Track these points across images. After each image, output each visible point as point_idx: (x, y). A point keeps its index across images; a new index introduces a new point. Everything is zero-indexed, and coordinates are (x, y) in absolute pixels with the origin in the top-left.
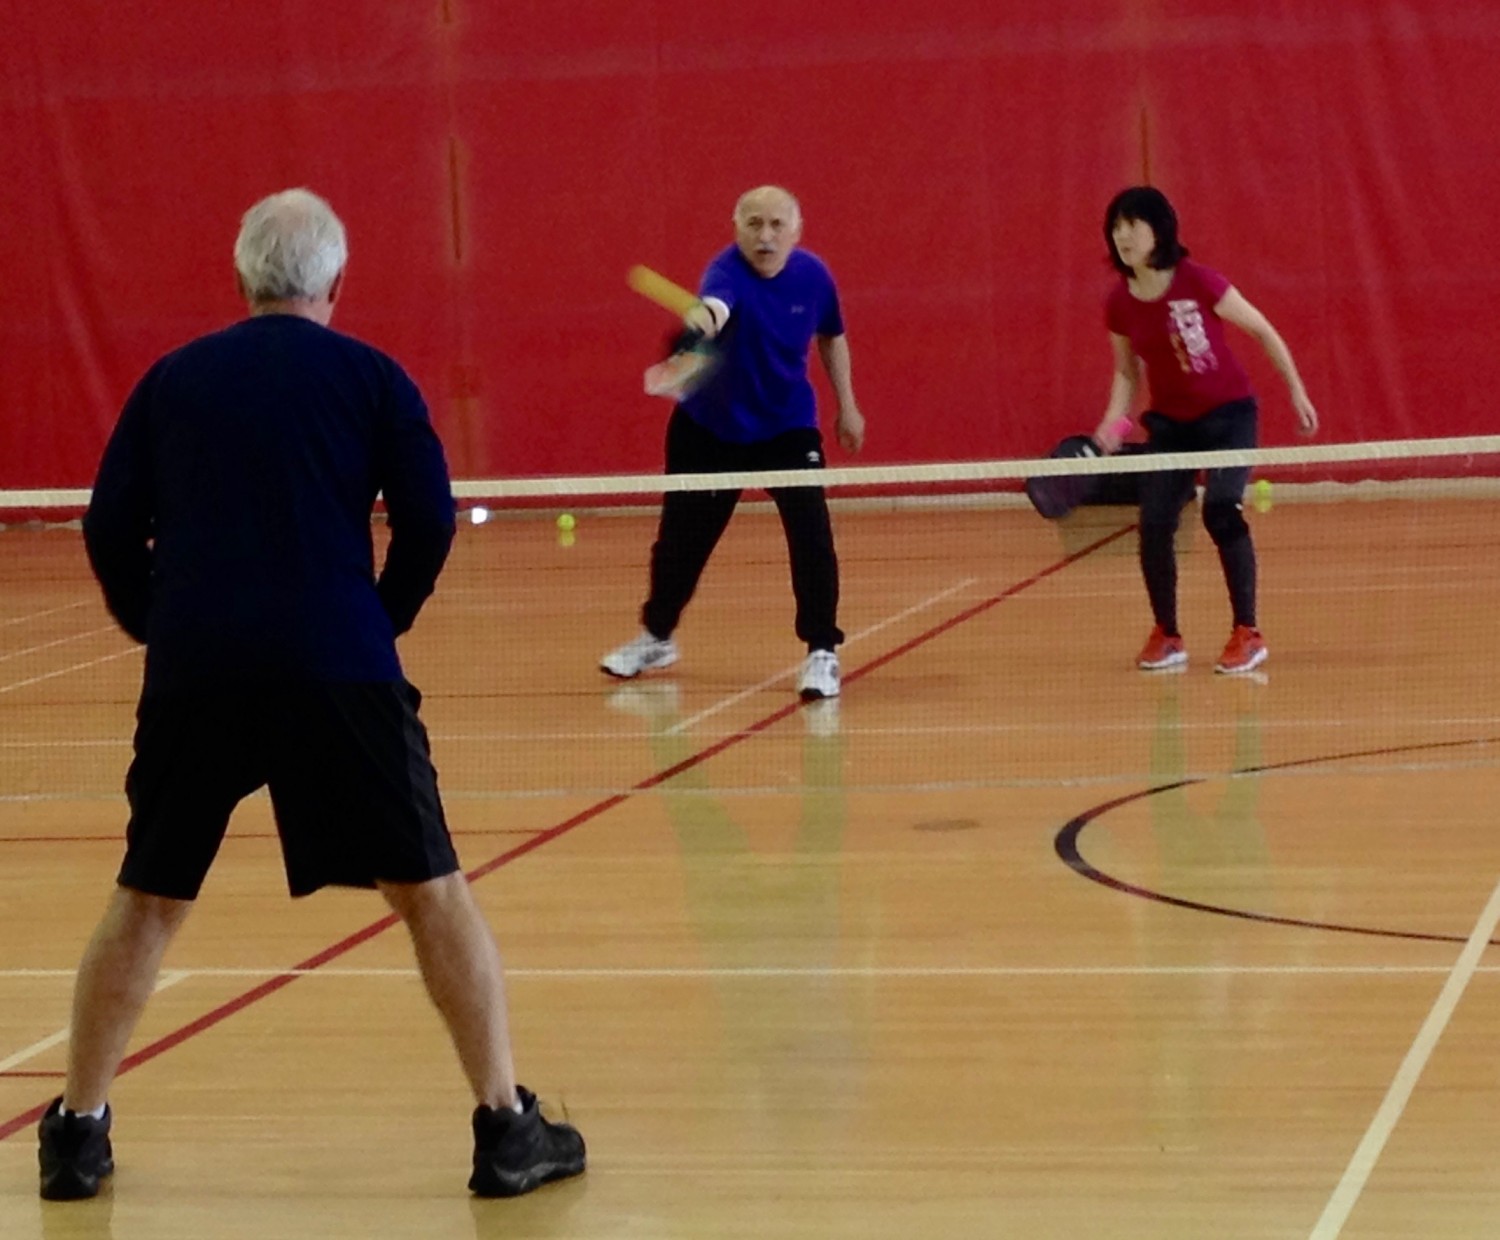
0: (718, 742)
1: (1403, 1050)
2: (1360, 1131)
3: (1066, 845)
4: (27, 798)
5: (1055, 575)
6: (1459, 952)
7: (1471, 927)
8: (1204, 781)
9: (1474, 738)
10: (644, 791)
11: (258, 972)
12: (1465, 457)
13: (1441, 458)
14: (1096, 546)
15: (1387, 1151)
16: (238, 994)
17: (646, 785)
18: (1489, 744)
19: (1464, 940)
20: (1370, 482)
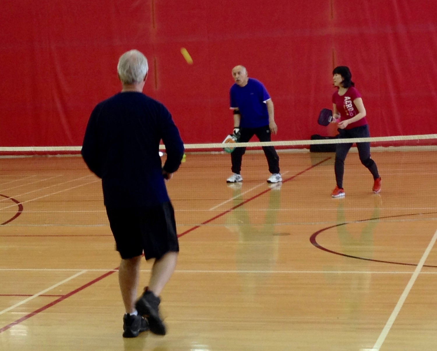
0: (223, 212)
1: (401, 293)
2: (389, 314)
3: (313, 240)
4: (46, 225)
5: (310, 171)
6: (415, 268)
7: (418, 262)
8: (349, 223)
9: (419, 213)
10: (204, 225)
11: (105, 270)
12: (417, 140)
13: (411, 140)
14: (320, 163)
15: (396, 320)
16: (100, 276)
17: (204, 223)
18: (423, 215)
19: (417, 265)
20: (392, 147)
